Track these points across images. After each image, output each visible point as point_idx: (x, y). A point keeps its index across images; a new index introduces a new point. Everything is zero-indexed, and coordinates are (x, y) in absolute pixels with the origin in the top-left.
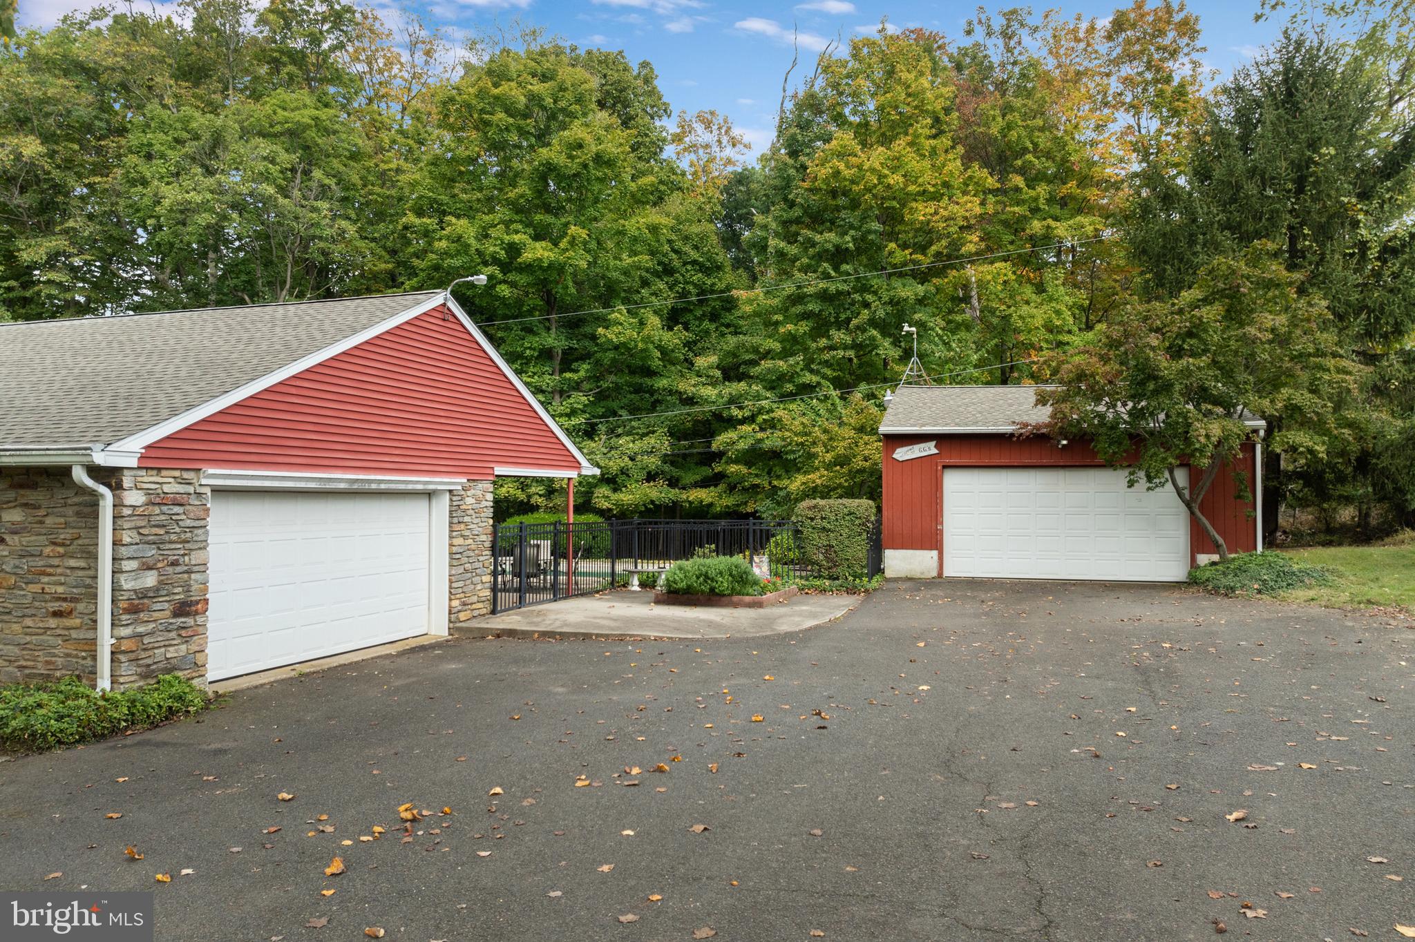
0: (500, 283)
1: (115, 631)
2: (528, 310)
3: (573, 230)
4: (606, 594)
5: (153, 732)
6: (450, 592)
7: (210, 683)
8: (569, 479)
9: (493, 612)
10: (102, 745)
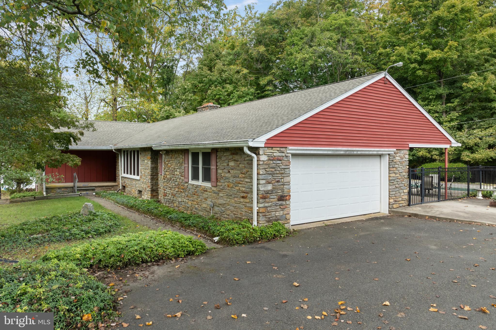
0: (418, 70)
1: (258, 205)
2: (431, 80)
3: (450, 43)
4: (464, 200)
5: (268, 243)
6: (389, 196)
7: (292, 225)
8: (446, 149)
9: (409, 205)
10: (250, 246)
